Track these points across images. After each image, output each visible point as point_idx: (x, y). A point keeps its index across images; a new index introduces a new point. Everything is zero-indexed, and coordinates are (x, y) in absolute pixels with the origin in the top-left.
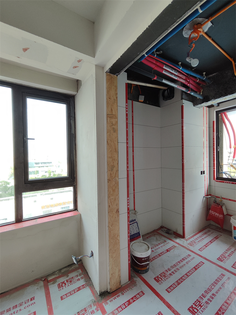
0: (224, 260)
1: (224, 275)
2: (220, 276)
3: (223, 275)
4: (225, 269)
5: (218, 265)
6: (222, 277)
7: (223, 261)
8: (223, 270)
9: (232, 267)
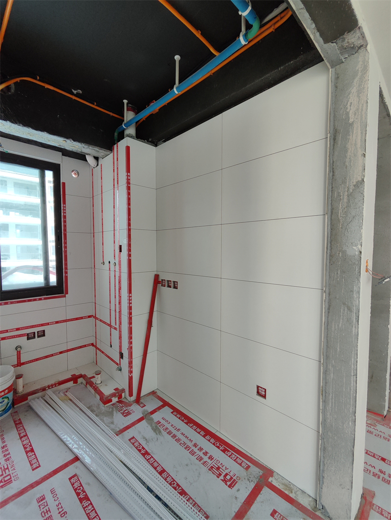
0: (9, 475)
1: (43, 498)
2: (42, 507)
3: (42, 500)
4: (32, 486)
5: (13, 496)
6: (46, 504)
7: (13, 479)
8: (30, 491)
9: (33, 470)
